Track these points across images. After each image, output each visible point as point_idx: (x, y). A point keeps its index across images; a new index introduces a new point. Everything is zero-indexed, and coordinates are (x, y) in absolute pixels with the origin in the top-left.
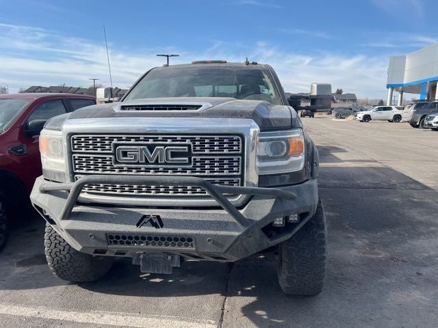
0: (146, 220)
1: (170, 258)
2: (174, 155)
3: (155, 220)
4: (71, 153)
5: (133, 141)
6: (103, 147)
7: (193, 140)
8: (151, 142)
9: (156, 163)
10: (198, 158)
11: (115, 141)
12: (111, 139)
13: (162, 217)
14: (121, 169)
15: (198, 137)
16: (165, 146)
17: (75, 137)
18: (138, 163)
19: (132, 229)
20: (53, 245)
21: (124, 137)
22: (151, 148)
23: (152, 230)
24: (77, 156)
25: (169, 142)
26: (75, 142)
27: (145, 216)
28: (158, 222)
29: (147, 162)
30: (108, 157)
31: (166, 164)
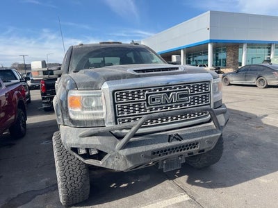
0: (172, 138)
1: (180, 158)
2: (181, 96)
3: (177, 137)
4: (115, 104)
5: (158, 91)
6: (139, 97)
7: (189, 87)
8: (168, 90)
9: (172, 102)
10: (192, 97)
11: (147, 92)
12: (144, 91)
13: (179, 134)
14: (151, 109)
15: (191, 85)
16: (176, 91)
17: (118, 92)
18: (162, 104)
19: (167, 145)
20: (68, 179)
21: (152, 89)
22: (168, 93)
23: (178, 143)
24: (119, 105)
25: (178, 89)
26: (118, 96)
27: (170, 136)
28: (179, 138)
29: (167, 103)
30: (142, 103)
31: (177, 102)
